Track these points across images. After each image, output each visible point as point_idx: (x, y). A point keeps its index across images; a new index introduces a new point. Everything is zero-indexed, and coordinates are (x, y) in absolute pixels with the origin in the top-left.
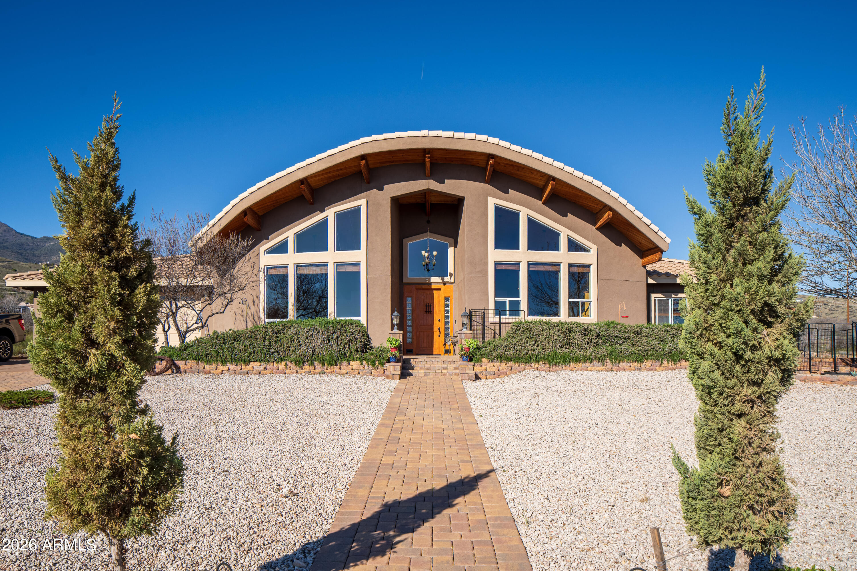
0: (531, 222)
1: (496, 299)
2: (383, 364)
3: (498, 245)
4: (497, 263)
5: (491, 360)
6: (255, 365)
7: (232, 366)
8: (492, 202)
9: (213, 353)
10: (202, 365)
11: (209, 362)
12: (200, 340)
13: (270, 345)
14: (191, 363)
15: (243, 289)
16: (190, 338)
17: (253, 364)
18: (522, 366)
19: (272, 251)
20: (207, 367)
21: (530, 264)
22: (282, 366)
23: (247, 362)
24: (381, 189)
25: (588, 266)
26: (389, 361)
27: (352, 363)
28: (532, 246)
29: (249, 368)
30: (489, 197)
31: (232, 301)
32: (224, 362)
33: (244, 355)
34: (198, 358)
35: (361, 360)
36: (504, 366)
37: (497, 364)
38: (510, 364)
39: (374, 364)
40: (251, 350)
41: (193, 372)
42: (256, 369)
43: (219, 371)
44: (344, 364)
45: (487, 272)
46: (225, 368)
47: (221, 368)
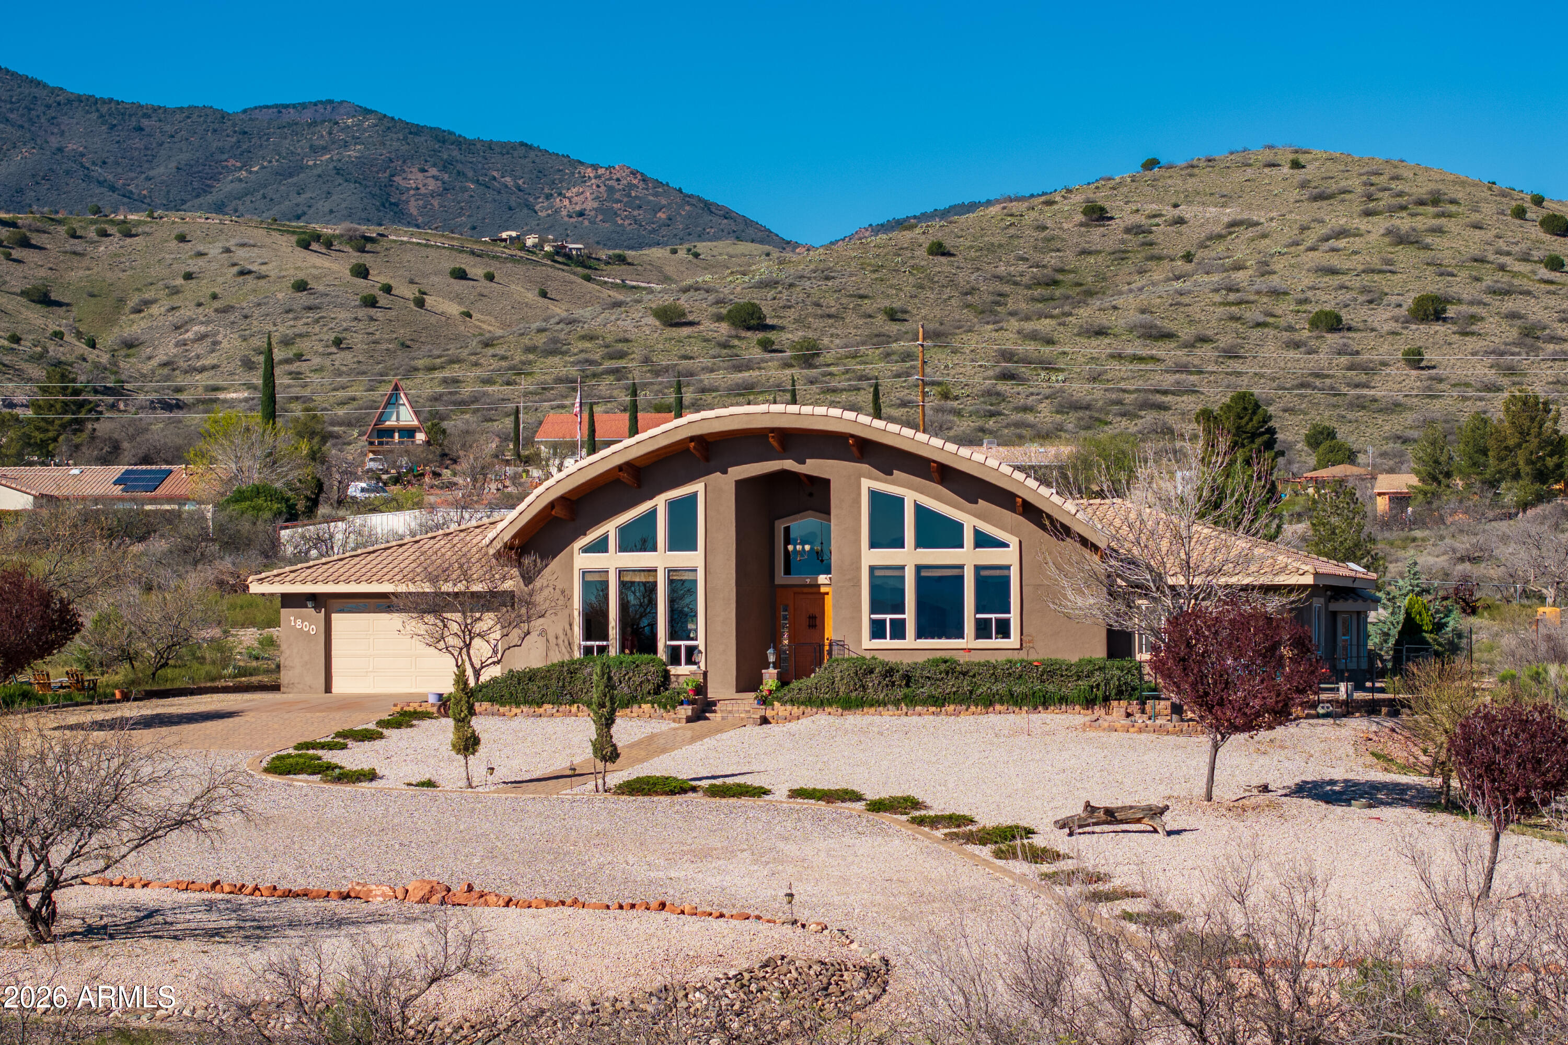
0: (920, 510)
1: (873, 616)
2: (674, 707)
3: (874, 544)
4: (872, 569)
5: (784, 703)
6: (548, 707)
7: (525, 709)
8: (867, 484)
9: (507, 695)
10: (496, 707)
11: (503, 704)
12: (494, 680)
13: (564, 686)
14: (486, 705)
15: (543, 616)
16: (485, 677)
17: (546, 706)
18: (815, 710)
19: (587, 549)
20: (502, 710)
21: (919, 568)
22: (574, 708)
23: (540, 705)
24: (725, 472)
25: (1008, 567)
26: (682, 703)
27: (643, 706)
28: (921, 543)
29: (541, 710)
30: (863, 479)
31: (529, 633)
32: (518, 705)
33: (537, 696)
34: (492, 700)
35: (653, 703)
36: (796, 710)
37: (789, 707)
38: (802, 708)
39: (665, 708)
40: (544, 692)
41: (488, 714)
42: (549, 712)
43: (513, 713)
44: (635, 707)
45: (859, 580)
46: (518, 711)
47: (514, 710)
